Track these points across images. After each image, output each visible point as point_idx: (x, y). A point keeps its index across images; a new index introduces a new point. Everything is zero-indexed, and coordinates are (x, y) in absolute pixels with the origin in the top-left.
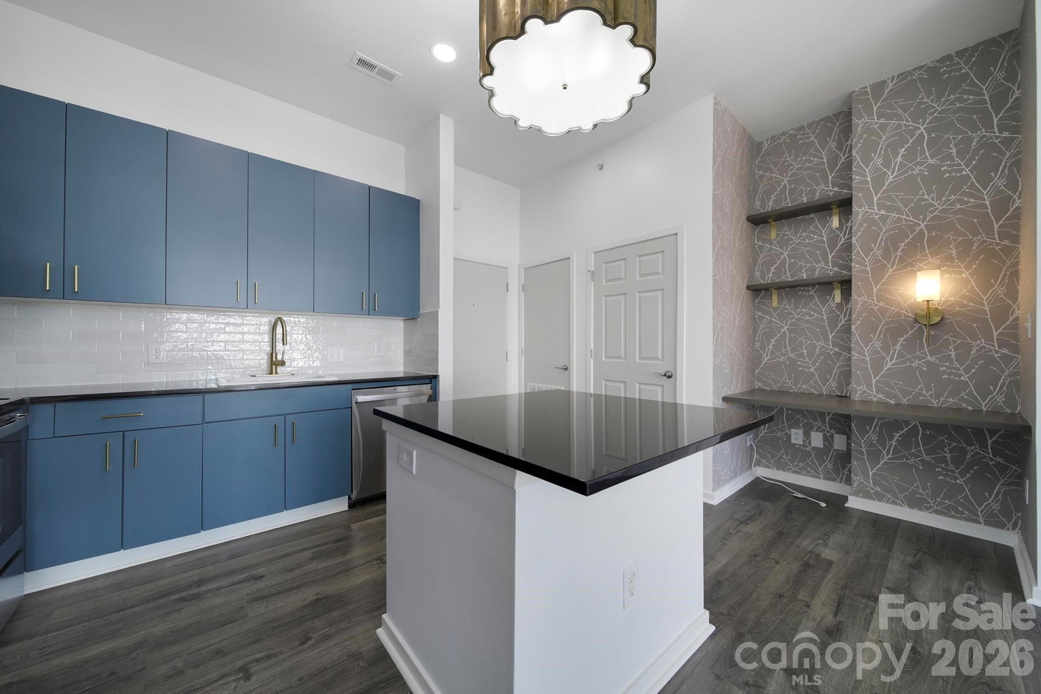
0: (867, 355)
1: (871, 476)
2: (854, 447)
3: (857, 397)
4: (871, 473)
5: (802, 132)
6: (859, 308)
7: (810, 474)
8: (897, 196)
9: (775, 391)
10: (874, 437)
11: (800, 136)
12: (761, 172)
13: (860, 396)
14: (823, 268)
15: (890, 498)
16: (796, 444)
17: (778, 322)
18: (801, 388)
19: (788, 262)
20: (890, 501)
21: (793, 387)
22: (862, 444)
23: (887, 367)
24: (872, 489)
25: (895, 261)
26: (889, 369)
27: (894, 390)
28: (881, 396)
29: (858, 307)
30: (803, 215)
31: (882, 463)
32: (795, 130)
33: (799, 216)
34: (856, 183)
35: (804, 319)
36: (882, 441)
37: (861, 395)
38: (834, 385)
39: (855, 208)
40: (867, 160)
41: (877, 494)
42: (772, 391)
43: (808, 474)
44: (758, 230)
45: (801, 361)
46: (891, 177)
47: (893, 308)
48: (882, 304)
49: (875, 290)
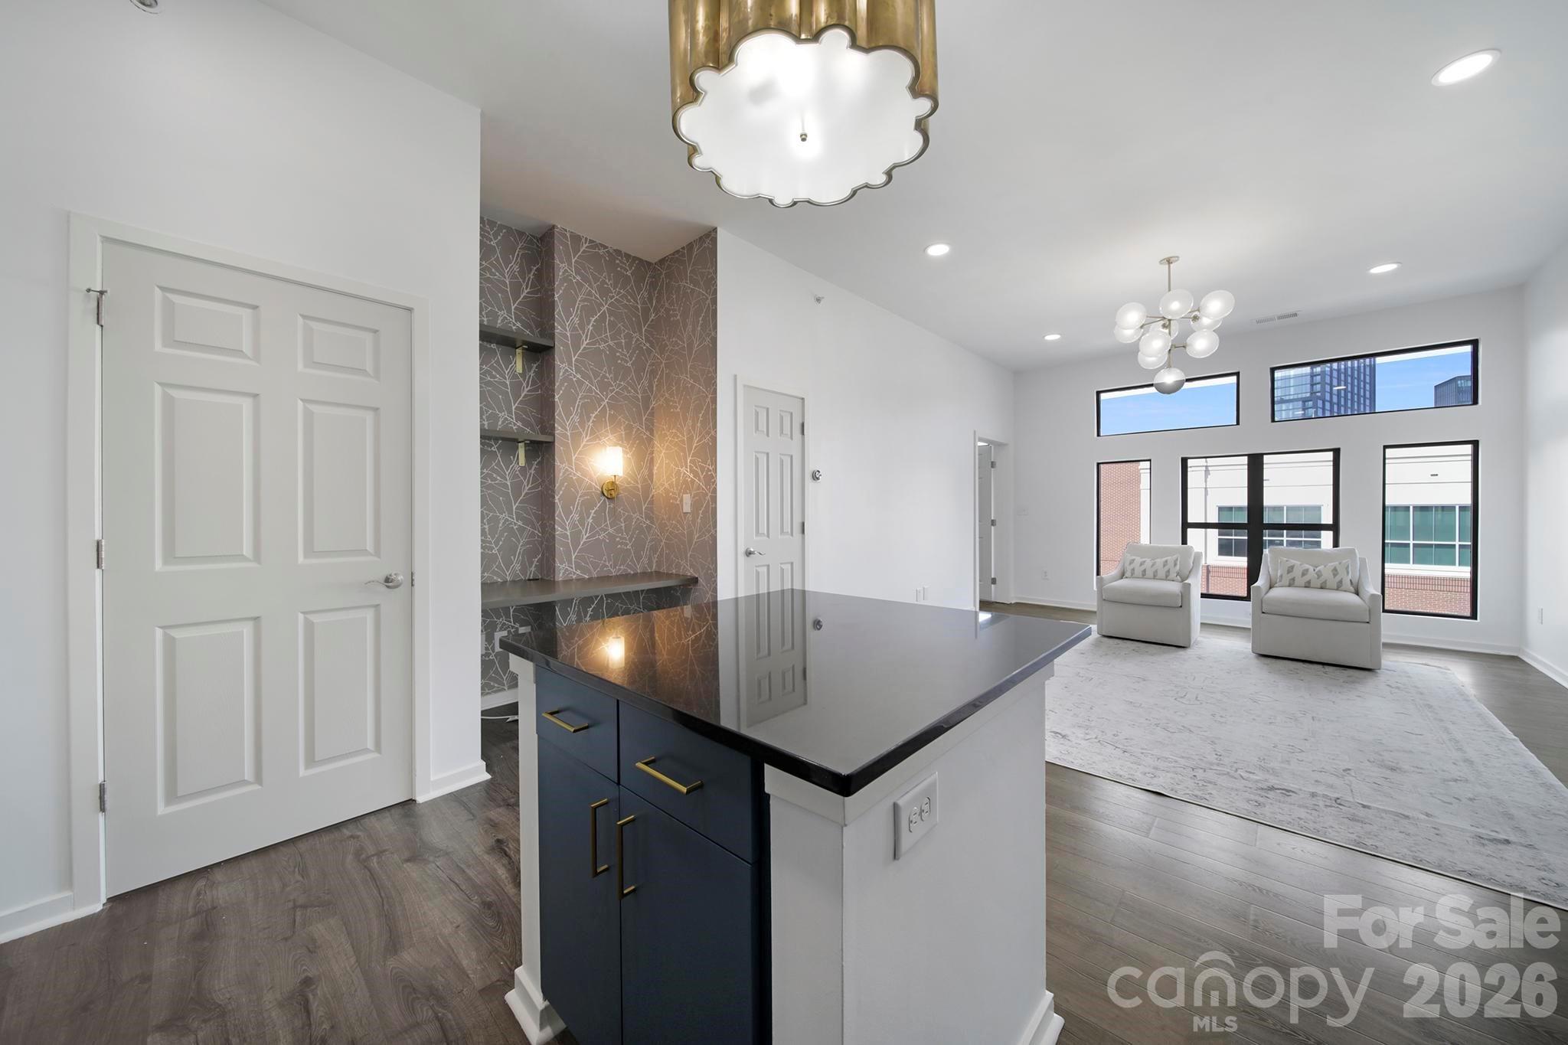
0: (568, 529)
3: (561, 578)
14: (507, 419)
26: (584, 543)
27: (588, 564)
28: (578, 572)
29: (561, 475)
37: (563, 574)
38: (518, 567)
39: (557, 361)
46: (585, 342)
47: (586, 480)
48: (579, 474)
49: (574, 458)
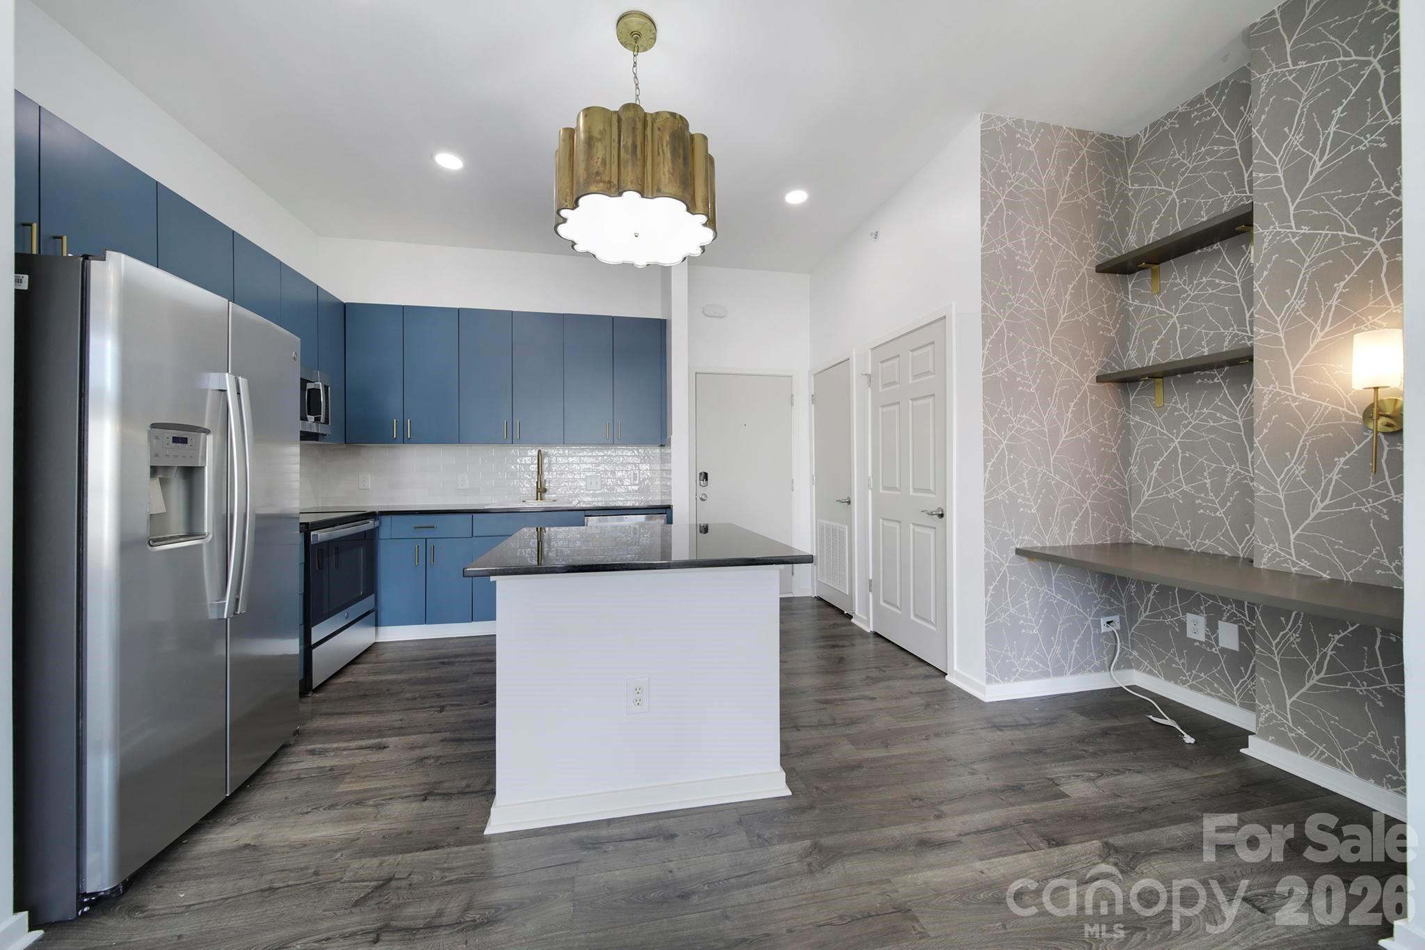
0: (1280, 489)
1: (1288, 707)
2: (1260, 651)
3: (1264, 564)
4: (1288, 702)
5: (1198, 106)
6: (1265, 407)
7: (1219, 695)
8: (1329, 197)
9: (1162, 547)
10: (1295, 638)
11: (1196, 113)
12: (1136, 186)
13: (1268, 562)
14: (1237, 335)
15: (1323, 752)
16: (1195, 641)
17: (1165, 432)
18: (1202, 544)
19: (1179, 329)
20: (1323, 757)
21: (1189, 542)
22: (1274, 649)
23: (1316, 512)
24: (1291, 730)
25: (1328, 316)
26: (1319, 516)
27: (1329, 554)
28: (1305, 563)
29: (1265, 403)
30: (1202, 247)
31: (1308, 685)
32: (1187, 105)
33: (1196, 250)
34: (1260, 185)
35: (1205, 426)
36: (1308, 647)
37: (1270, 559)
39: (1257, 228)
40: (1276, 140)
41: (1299, 739)
42: (1156, 548)
43: (1214, 693)
44: (1133, 281)
45: (1201, 498)
46: (1319, 164)
47: (1324, 404)
48: (1305, 396)
49: (1292, 372)
